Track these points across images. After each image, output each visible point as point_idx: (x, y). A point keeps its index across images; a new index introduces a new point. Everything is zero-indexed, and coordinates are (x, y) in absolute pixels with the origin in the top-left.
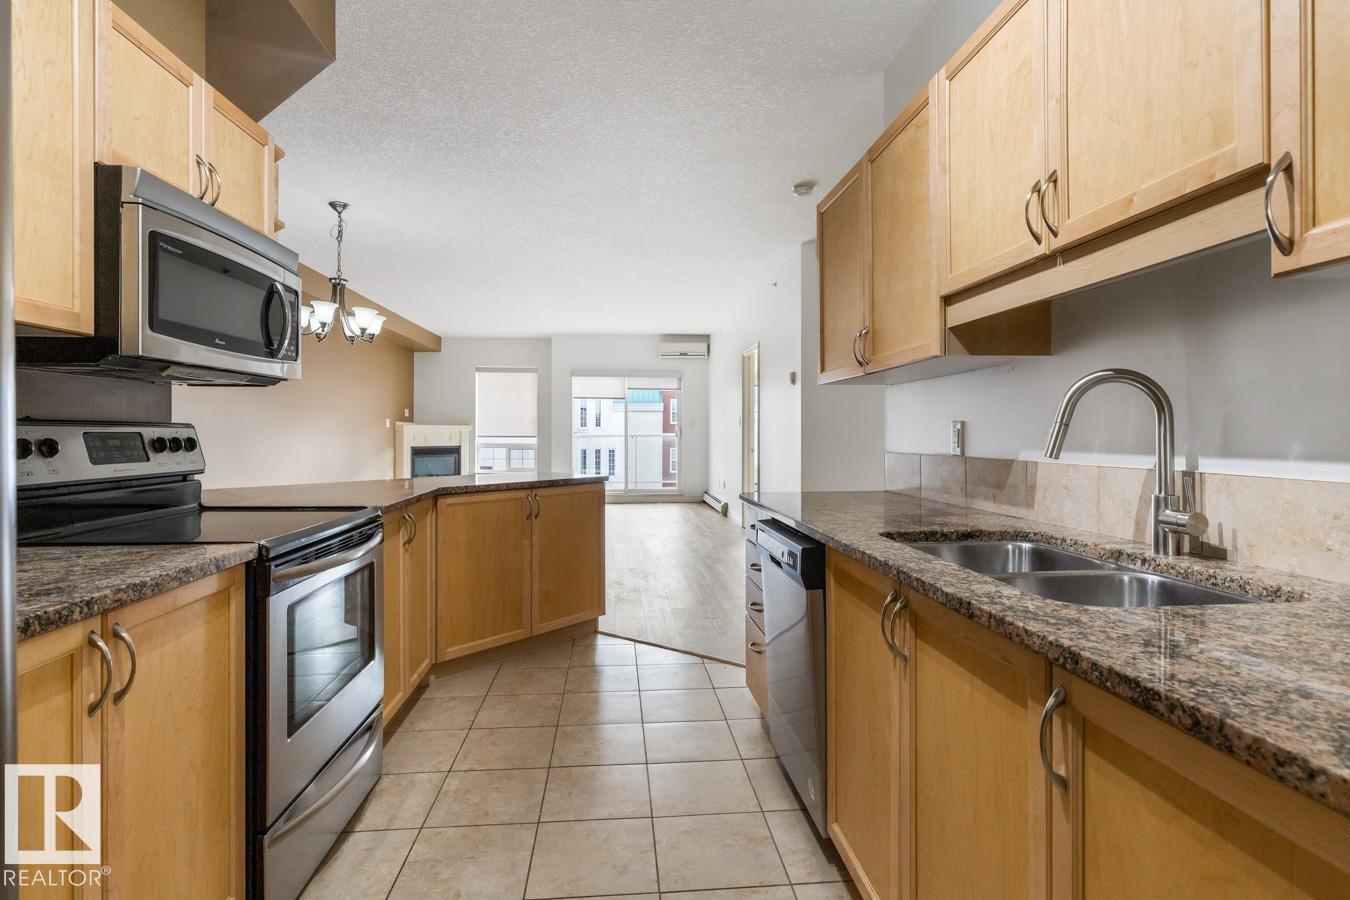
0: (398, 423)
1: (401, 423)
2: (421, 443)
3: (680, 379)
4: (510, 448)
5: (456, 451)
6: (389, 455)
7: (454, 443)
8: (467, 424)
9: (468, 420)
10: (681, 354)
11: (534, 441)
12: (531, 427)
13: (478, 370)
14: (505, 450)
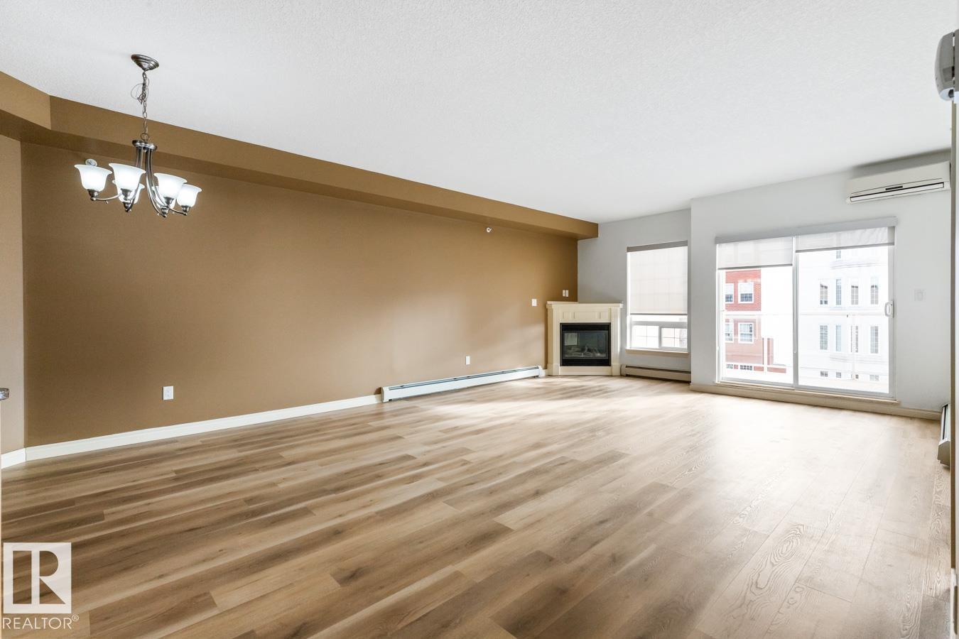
0: (549, 302)
1: (552, 302)
2: (570, 320)
3: (892, 229)
4: (662, 326)
5: (606, 327)
6: (540, 329)
7: (604, 320)
8: (620, 302)
9: (620, 298)
10: (889, 190)
11: (685, 319)
12: (682, 306)
13: (630, 249)
14: (657, 328)
